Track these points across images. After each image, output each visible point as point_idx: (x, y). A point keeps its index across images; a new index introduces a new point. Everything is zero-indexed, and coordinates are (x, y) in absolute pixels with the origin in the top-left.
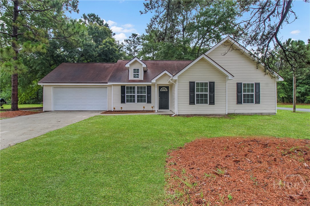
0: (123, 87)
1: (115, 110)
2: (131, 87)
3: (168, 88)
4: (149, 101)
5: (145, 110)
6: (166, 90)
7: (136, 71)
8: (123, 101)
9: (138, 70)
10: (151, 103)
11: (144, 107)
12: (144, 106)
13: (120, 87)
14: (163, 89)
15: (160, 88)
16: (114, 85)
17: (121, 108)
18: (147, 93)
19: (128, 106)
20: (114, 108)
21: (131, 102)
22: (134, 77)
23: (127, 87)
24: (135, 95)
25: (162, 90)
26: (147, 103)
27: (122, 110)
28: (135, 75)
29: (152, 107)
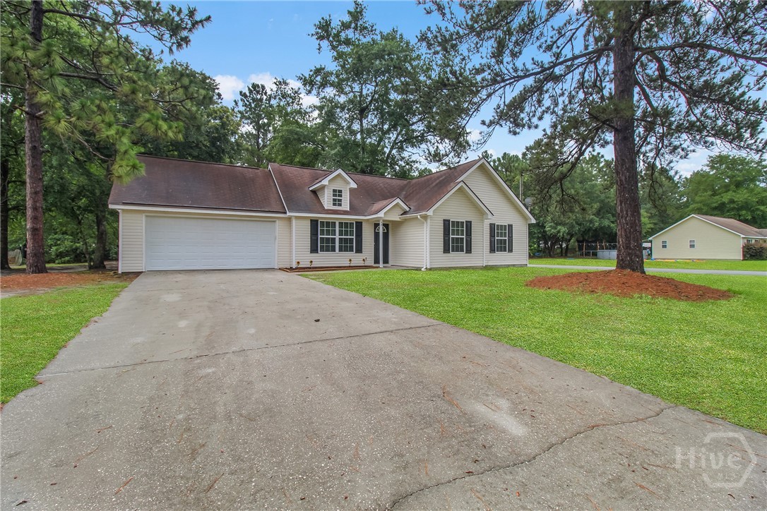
0: (314, 223)
1: (300, 266)
2: (328, 224)
3: (386, 226)
4: (359, 250)
5: (352, 265)
6: (384, 230)
7: (337, 193)
8: (314, 250)
9: (340, 191)
10: (362, 253)
11: (350, 260)
12: (350, 258)
13: (308, 223)
16: (297, 218)
17: (311, 262)
18: (356, 235)
19: (322, 259)
20: (298, 263)
22: (334, 204)
23: (322, 223)
24: (335, 238)
26: (356, 253)
27: (312, 266)
28: (334, 200)
29: (364, 260)
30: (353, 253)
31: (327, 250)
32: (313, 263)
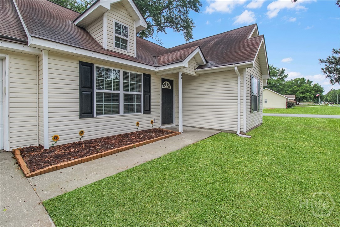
0: (85, 69)
3: (171, 82)
6: (169, 87)
7: (121, 29)
8: (86, 112)
10: (150, 113)
11: (138, 124)
12: (138, 120)
14: (165, 84)
18: (144, 91)
19: (100, 125)
20: (56, 137)
22: (117, 45)
24: (119, 94)
26: (143, 113)
27: (84, 139)
28: (117, 39)
29: (152, 122)
30: (141, 113)
31: (108, 112)
32: (85, 134)
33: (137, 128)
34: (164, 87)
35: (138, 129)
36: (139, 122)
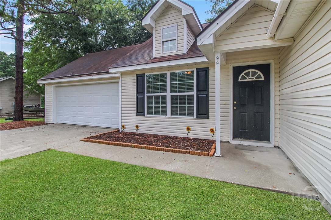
0: (140, 78)
1: (125, 131)
2: (156, 77)
3: (265, 69)
4: (204, 113)
5: (190, 136)
6: (259, 76)
7: (169, 33)
8: (140, 112)
10: (208, 118)
11: (188, 129)
12: (189, 125)
13: (134, 78)
14: (248, 74)
15: (237, 71)
16: (123, 74)
17: (138, 127)
18: (198, 90)
19: (149, 123)
20: (123, 126)
21: (156, 113)
23: (150, 77)
25: (243, 78)
26: (197, 118)
27: (138, 132)
29: (212, 131)
30: (193, 117)
32: (140, 128)
33: (187, 134)
34: (246, 78)
35: (189, 135)
36: (191, 128)
